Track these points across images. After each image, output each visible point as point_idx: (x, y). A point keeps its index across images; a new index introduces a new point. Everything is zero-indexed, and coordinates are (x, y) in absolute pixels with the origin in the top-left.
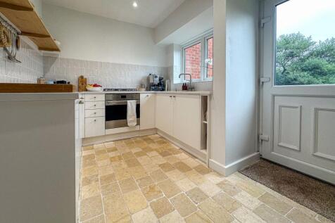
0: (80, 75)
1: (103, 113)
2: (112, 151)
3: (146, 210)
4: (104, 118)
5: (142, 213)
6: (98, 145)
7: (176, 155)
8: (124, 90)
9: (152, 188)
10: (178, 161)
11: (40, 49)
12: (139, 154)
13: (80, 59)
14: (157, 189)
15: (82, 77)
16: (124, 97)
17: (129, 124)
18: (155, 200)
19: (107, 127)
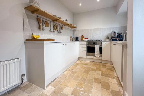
0: (82, 35)
1: (85, 49)
2: (86, 64)
3: (71, 89)
4: (86, 51)
5: (69, 88)
6: (84, 61)
7: (110, 79)
8: (93, 40)
9: (81, 84)
10: (106, 81)
11: (72, 28)
12: (93, 70)
13: (85, 29)
14: (83, 85)
15: (82, 36)
16: (94, 43)
17: (96, 56)
18: (77, 88)
19: (87, 55)
